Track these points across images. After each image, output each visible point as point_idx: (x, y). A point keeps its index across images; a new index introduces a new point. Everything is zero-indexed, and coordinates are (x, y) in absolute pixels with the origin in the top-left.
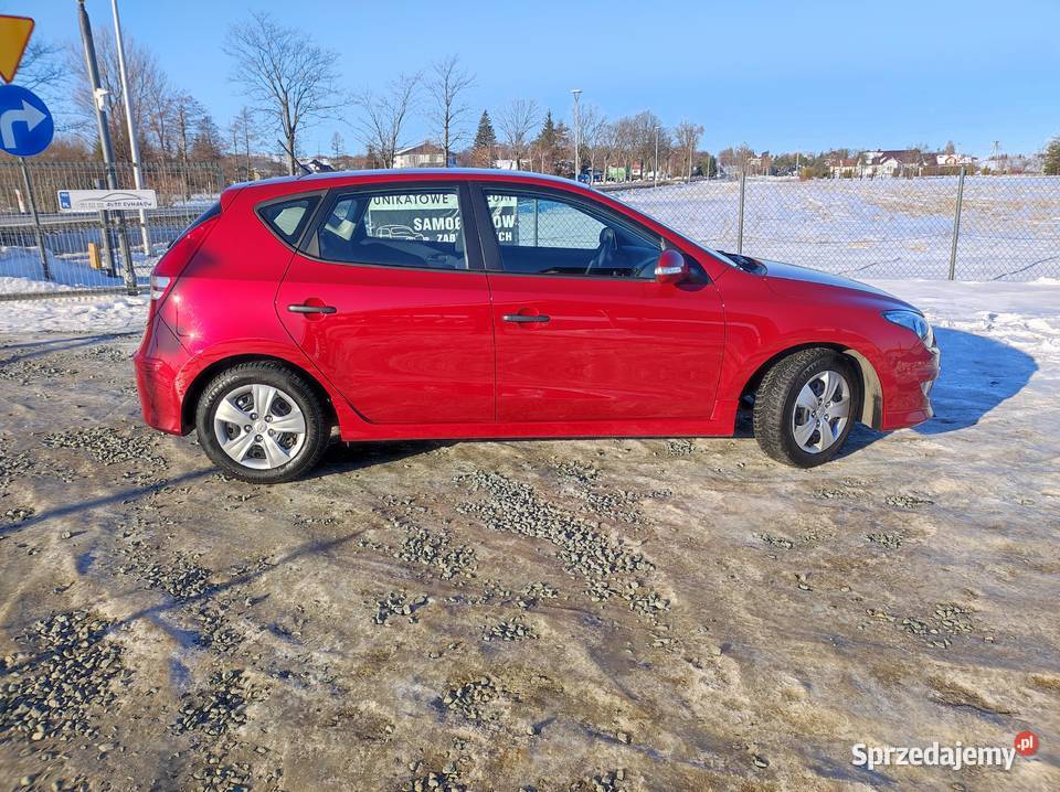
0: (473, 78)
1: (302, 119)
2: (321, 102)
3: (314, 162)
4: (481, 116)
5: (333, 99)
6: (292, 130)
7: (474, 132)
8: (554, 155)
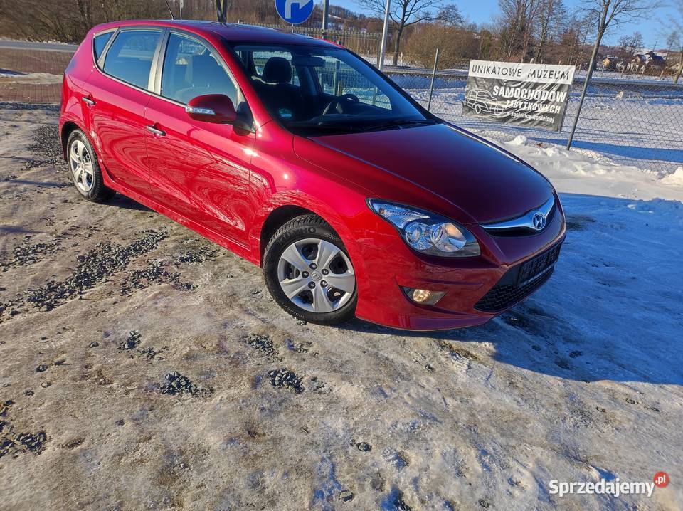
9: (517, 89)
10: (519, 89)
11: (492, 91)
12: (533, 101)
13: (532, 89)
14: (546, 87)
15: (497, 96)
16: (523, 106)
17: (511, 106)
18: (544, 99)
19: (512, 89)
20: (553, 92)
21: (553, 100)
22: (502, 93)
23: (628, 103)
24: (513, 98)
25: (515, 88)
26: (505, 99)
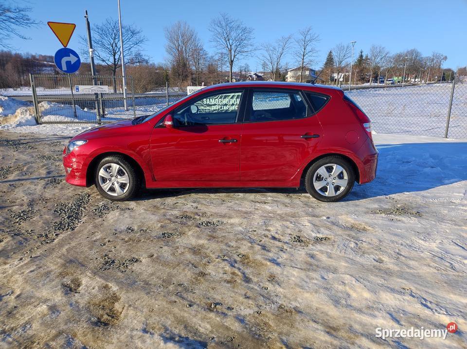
0: (317, 37)
1: (237, 57)
2: (245, 49)
3: (255, 74)
4: (328, 53)
5: (250, 48)
6: (232, 62)
7: (324, 61)
8: (362, 71)
9: (216, 100)
10: (217, 100)
11: (203, 102)
12: (226, 105)
13: (224, 99)
14: (230, 97)
15: (206, 104)
16: (221, 108)
17: (215, 108)
18: (231, 103)
19: (214, 100)
20: (235, 99)
21: (236, 103)
22: (208, 102)
23: (259, 102)
24: (215, 105)
25: (215, 99)
26: (211, 105)
